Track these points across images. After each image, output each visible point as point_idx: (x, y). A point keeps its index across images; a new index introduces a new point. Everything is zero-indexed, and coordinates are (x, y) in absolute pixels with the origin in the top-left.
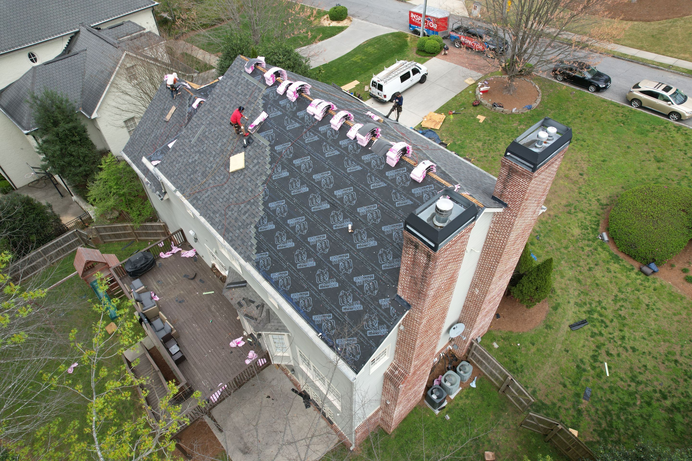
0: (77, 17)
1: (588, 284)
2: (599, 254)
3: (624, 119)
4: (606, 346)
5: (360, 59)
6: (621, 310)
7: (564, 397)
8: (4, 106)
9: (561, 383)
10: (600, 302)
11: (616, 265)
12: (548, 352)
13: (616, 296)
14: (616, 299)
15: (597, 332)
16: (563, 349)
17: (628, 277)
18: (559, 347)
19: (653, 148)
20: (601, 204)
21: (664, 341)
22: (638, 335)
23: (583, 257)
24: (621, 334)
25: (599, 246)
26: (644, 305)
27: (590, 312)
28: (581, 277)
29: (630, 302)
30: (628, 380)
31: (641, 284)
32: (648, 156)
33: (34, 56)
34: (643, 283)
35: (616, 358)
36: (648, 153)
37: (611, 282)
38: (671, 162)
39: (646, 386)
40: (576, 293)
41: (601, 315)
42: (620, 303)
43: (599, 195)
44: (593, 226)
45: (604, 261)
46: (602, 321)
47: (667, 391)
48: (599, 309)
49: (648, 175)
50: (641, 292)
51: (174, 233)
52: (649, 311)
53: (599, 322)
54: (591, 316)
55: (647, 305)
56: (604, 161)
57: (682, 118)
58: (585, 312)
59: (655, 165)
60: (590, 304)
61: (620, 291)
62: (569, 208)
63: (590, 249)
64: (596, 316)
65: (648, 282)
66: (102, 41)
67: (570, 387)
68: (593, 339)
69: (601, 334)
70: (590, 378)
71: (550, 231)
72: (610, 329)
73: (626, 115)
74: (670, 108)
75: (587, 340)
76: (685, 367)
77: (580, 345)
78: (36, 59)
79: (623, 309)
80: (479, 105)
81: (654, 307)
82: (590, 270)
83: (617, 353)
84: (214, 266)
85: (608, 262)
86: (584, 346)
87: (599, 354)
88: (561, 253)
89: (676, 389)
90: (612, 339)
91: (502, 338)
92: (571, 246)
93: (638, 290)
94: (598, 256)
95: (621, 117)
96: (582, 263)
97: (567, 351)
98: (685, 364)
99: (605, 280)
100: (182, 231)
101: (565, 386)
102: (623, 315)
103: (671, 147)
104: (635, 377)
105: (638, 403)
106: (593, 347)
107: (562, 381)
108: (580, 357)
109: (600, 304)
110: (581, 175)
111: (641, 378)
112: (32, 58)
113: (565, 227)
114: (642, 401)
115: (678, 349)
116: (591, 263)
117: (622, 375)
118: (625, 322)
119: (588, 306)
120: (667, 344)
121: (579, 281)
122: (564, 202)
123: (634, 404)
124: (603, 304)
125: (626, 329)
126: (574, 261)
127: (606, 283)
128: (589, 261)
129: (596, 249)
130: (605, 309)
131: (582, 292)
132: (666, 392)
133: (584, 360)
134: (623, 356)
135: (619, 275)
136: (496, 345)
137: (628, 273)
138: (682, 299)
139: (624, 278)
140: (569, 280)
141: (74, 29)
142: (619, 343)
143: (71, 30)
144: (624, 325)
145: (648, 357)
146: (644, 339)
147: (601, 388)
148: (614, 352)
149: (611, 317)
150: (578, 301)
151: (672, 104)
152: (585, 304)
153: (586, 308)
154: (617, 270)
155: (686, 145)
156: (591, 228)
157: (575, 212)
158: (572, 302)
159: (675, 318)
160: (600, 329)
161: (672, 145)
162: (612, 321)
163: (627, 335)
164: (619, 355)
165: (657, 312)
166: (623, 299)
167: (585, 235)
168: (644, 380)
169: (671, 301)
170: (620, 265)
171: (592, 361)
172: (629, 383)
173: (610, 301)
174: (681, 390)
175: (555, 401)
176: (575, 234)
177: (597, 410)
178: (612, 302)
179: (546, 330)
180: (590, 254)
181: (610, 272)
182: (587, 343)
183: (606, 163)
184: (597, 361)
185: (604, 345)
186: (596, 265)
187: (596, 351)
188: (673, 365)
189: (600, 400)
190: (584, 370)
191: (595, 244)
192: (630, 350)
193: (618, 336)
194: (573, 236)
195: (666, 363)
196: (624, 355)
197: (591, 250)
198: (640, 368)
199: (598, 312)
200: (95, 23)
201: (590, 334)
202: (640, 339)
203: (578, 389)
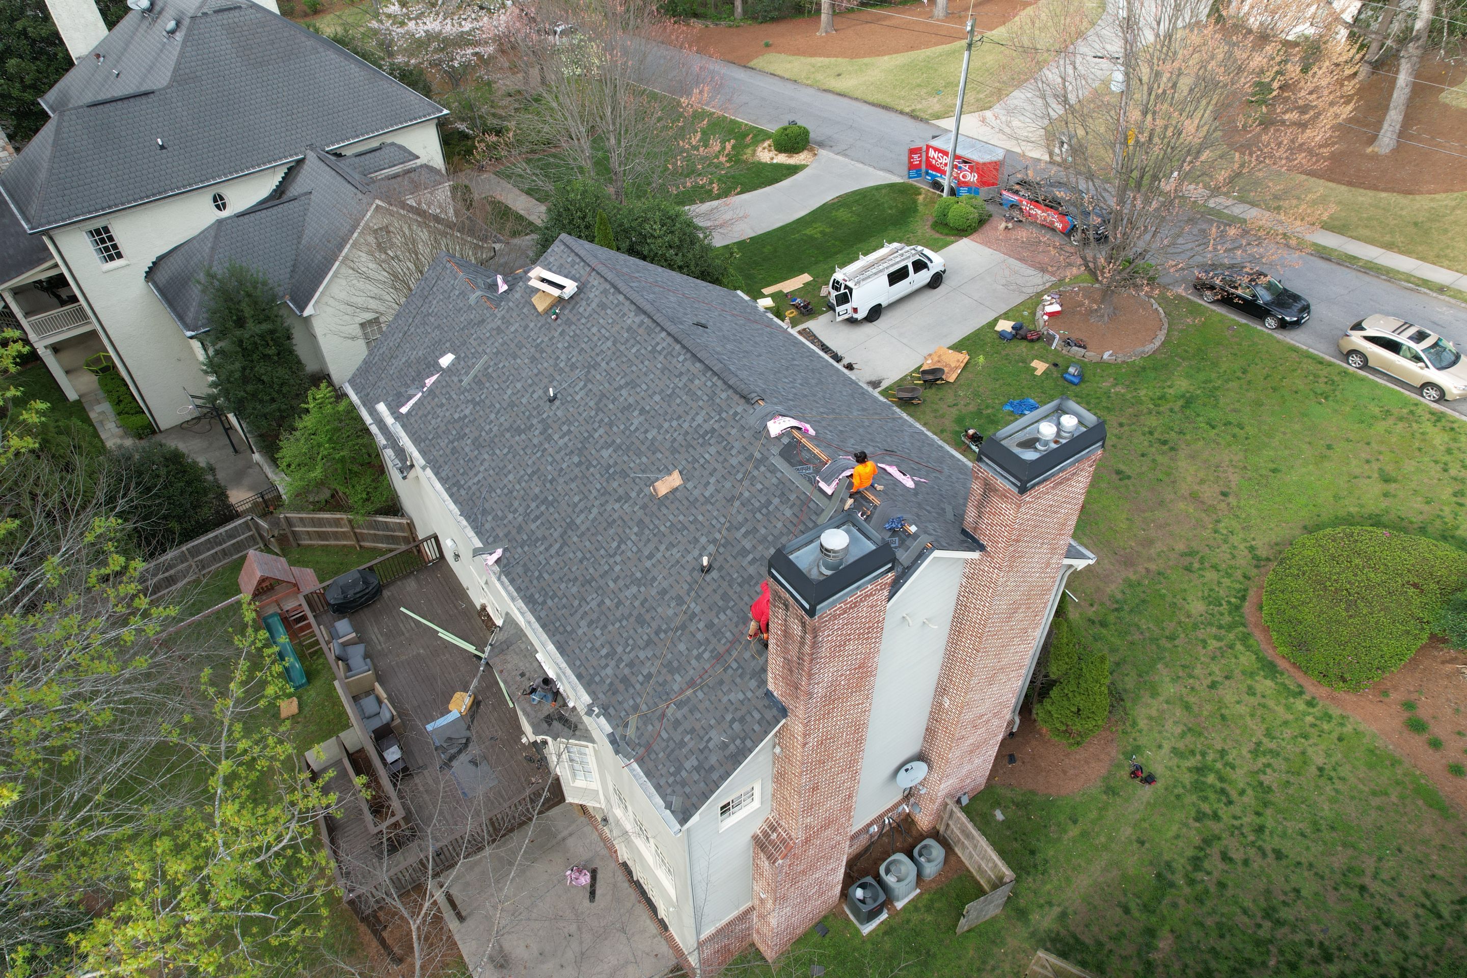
0: (304, 134)
1: (1205, 713)
2: (1236, 657)
3: (1327, 388)
4: (1224, 842)
5: (821, 232)
6: (1265, 773)
7: (1123, 934)
8: (161, 285)
9: (1119, 905)
10: (1223, 753)
11: (1268, 683)
12: (1103, 839)
13: (1259, 744)
14: (1256, 752)
15: (1208, 811)
16: (1134, 837)
17: (1288, 708)
18: (1127, 832)
19: (1380, 453)
20: (1257, 558)
21: (1344, 845)
22: (1292, 826)
23: (1202, 659)
24: (1258, 821)
25: (1240, 640)
26: (1313, 770)
27: (1200, 770)
28: (1192, 700)
29: (1286, 759)
30: (1259, 914)
31: (1313, 725)
32: (1366, 467)
33: (222, 198)
34: (1318, 722)
35: (1240, 868)
36: (1368, 462)
37: (1252, 715)
38: (1413, 485)
39: (1293, 931)
40: (1179, 730)
41: (1222, 779)
42: (1264, 760)
43: (1254, 539)
44: (1233, 600)
45: (1244, 673)
46: (1223, 791)
47: (1334, 945)
48: (1219, 765)
49: (1362, 506)
50: (1311, 741)
51: (426, 540)
52: (1322, 782)
53: (1216, 792)
54: (1202, 779)
55: (1321, 769)
56: (1274, 471)
57: (1447, 398)
58: (1190, 770)
59: (1377, 488)
60: (1203, 754)
61: (1269, 734)
62: (1188, 559)
63: (1218, 644)
64: (1211, 779)
65: (1329, 722)
66: (339, 178)
67: (1137, 914)
68: (1197, 825)
69: (1216, 817)
70: (1181, 902)
71: (1144, 601)
72: (1236, 809)
73: (1333, 381)
74: (1423, 376)
75: (1186, 825)
76: (1379, 902)
77: (1170, 834)
78: (224, 205)
79: (1268, 771)
80: (1038, 339)
81: (1333, 774)
82: (1213, 686)
83: (1244, 857)
84: (484, 608)
85: (1252, 675)
86: (1177, 837)
87: (1206, 856)
88: (1158, 647)
89: (1354, 944)
90: (1237, 828)
91: (1013, 802)
92: (1182, 636)
93: (1306, 737)
94: (1233, 660)
95: (1322, 385)
96: (1197, 671)
97: (1142, 843)
98: (1381, 895)
99: (1242, 709)
100: (436, 538)
101: (1127, 911)
102: (1266, 783)
103: (1417, 453)
104: (1274, 909)
105: (1272, 963)
106: (1197, 840)
107: (1123, 900)
108: (1166, 857)
109: (1222, 757)
110: (1224, 494)
111: (1285, 913)
112: (219, 202)
113: (1174, 596)
114: (1281, 959)
115: (1370, 864)
116: (1217, 672)
117: (1248, 903)
118: (1269, 797)
119: (1199, 757)
120: (1350, 852)
121: (1187, 707)
122: (1180, 547)
123: (1264, 963)
124: (1230, 758)
125: (1269, 812)
126: (1184, 667)
127: (1241, 716)
128: (1215, 668)
129: (1231, 647)
130: (1233, 768)
131: (1190, 730)
132: (1332, 948)
133: (1174, 864)
134: (1255, 865)
135: (1271, 703)
136: (999, 815)
137: (1292, 700)
138: (1394, 763)
139: (1280, 710)
140: (1167, 702)
141: (296, 154)
142: (1251, 838)
143: (291, 156)
144: (1266, 804)
145: (1306, 874)
146: (1303, 835)
147: (1201, 924)
148: (1237, 856)
149: (1241, 785)
150: (1180, 745)
151: (1427, 367)
152: (1192, 753)
153: (1192, 762)
154: (1269, 692)
155: (1449, 451)
156: (1229, 602)
157: (1200, 569)
158: (1167, 747)
159: (1375, 801)
160: (1216, 806)
161: (1420, 449)
162: (1242, 793)
163: (1270, 823)
164: (1246, 862)
165: (1339, 785)
166: (1271, 751)
167: (1212, 615)
168: (1291, 918)
169: (1371, 767)
170: (1276, 684)
171: (1189, 868)
172: (1259, 921)
173: (1244, 752)
174: (1364, 946)
175: (1103, 938)
176: (1193, 611)
177: (1186, 966)
178: (1249, 756)
179: (1105, 797)
180: (1218, 653)
181: (1254, 694)
182: (1184, 830)
183: (1279, 475)
184: (1201, 870)
185: (1219, 839)
186: (1227, 678)
187: (1201, 849)
188: (1355, 895)
189: (1195, 948)
190: (1172, 885)
191: (1231, 636)
192: (1271, 856)
193: (1250, 824)
194: (1189, 616)
195: (1342, 889)
196: (1257, 863)
197: (1220, 648)
198: (1285, 894)
199: (1217, 772)
200: (333, 144)
201: (1193, 814)
202: (1294, 836)
203: (1154, 919)
